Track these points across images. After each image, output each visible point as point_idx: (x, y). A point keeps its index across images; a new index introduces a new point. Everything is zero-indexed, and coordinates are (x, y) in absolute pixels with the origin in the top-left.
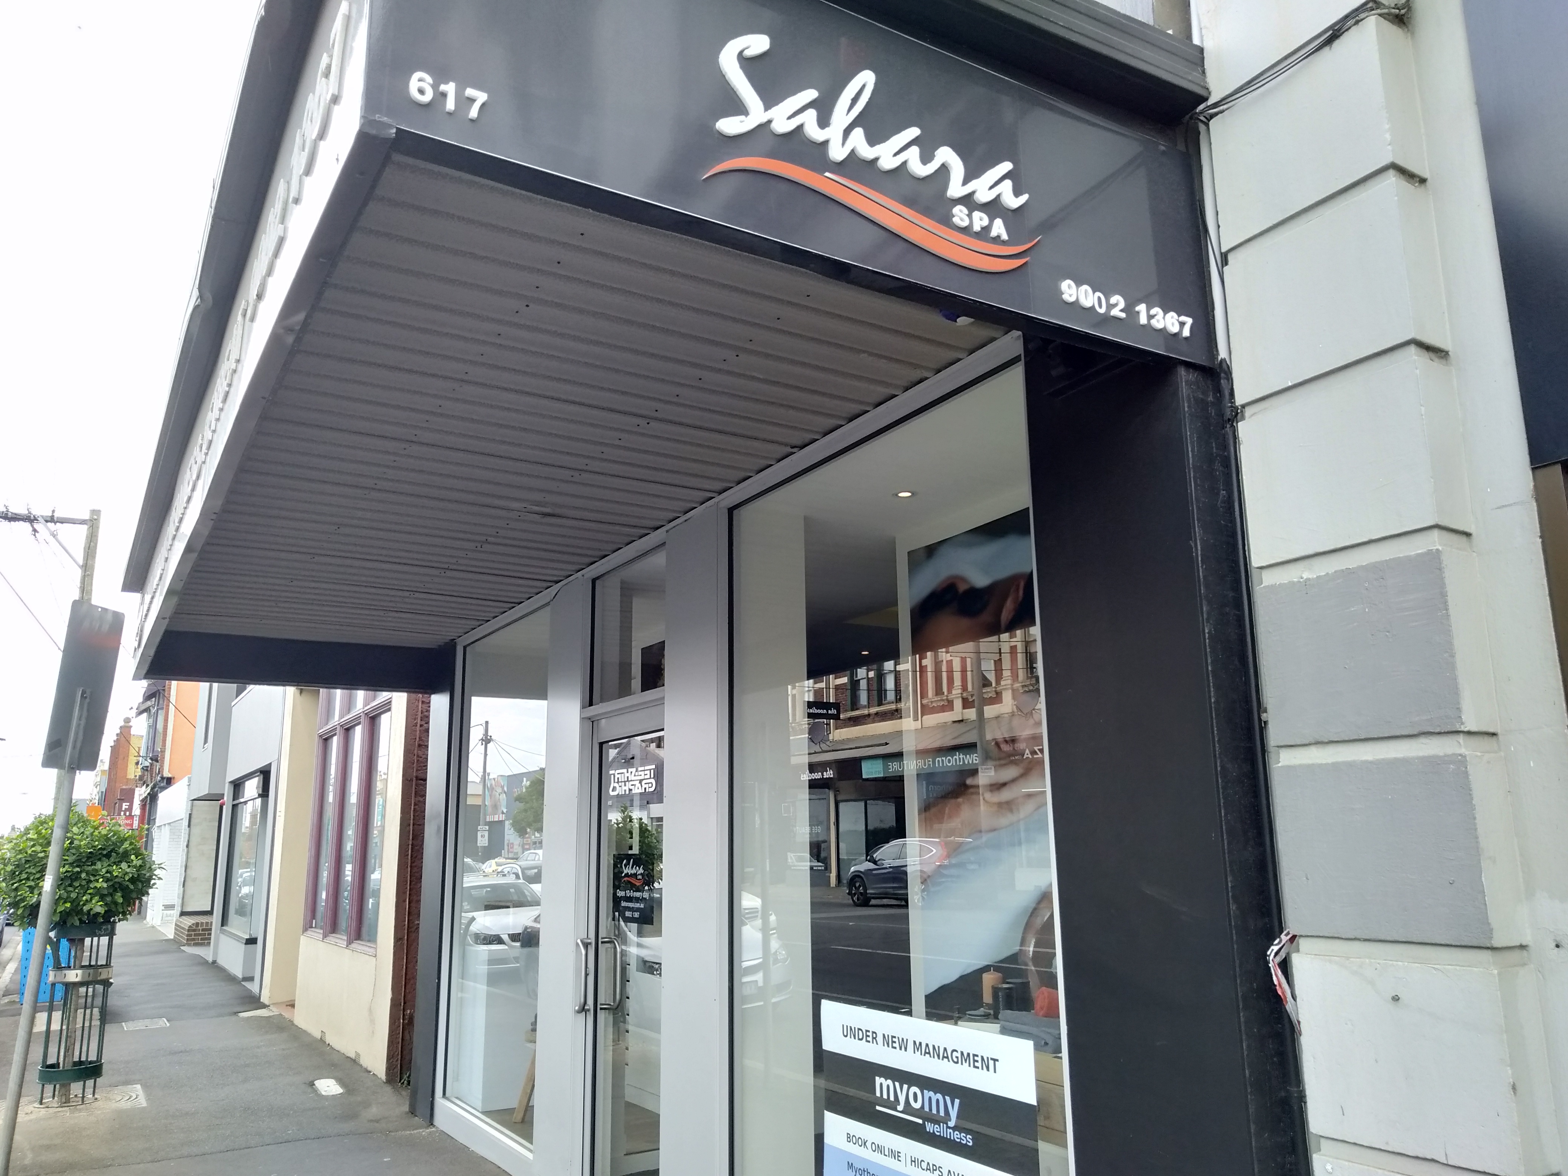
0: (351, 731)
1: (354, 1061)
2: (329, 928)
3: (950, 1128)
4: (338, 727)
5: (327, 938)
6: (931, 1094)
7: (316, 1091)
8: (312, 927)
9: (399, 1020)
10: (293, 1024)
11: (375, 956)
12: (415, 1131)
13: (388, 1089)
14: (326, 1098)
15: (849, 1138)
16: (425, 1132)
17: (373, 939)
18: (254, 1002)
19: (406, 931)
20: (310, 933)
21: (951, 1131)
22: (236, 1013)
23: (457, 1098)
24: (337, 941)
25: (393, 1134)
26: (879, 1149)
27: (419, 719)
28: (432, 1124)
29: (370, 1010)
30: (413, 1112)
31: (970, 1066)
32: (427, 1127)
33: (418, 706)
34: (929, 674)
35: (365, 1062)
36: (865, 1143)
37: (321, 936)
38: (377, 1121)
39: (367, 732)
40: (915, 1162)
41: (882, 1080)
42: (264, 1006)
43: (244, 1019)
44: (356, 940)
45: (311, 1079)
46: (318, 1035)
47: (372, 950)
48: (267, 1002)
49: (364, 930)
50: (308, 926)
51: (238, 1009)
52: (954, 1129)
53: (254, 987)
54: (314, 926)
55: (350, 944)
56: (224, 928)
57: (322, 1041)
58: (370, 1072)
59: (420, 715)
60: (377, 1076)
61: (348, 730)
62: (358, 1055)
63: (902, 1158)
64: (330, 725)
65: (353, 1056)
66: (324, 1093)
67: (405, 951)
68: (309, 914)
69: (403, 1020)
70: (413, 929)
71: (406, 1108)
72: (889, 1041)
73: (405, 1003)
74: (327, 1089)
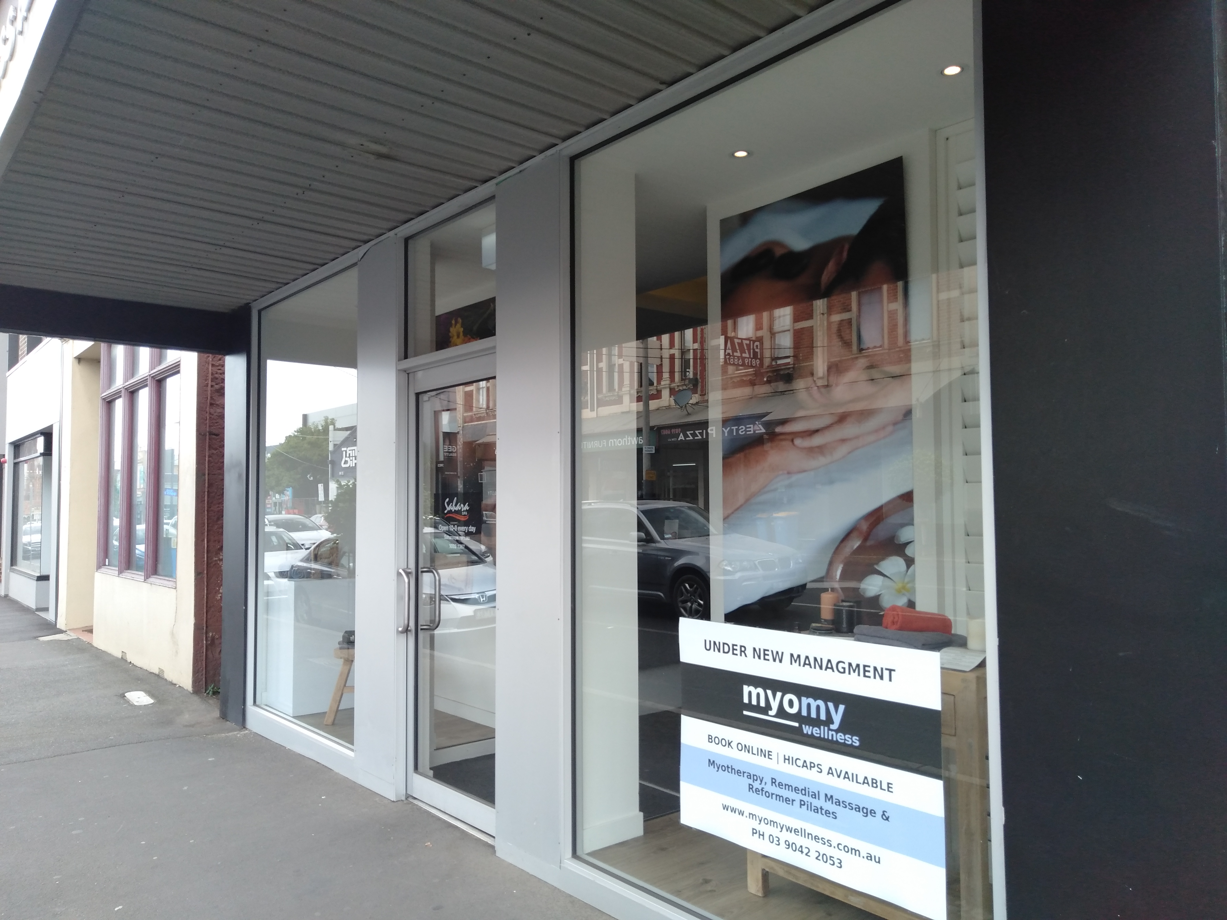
0: (135, 394)
1: (159, 677)
2: (123, 565)
3: (832, 730)
4: (123, 391)
5: (123, 574)
6: (811, 700)
7: (128, 702)
8: (105, 565)
9: (203, 640)
10: (93, 646)
11: (176, 588)
12: (230, 734)
13: (196, 699)
14: (140, 707)
15: (710, 738)
16: (240, 734)
17: (171, 574)
18: (52, 628)
19: (205, 566)
20: (103, 569)
21: (834, 733)
22: (36, 638)
23: (266, 705)
24: (133, 576)
25: (209, 736)
26: (747, 749)
27: (210, 380)
28: (244, 727)
29: (172, 634)
30: (224, 716)
31: (859, 675)
32: (240, 730)
33: (208, 369)
34: (604, 374)
35: (170, 675)
36: (729, 744)
37: (117, 572)
38: (192, 726)
39: (154, 394)
40: (789, 760)
41: (751, 688)
42: (61, 632)
43: (44, 642)
44: (153, 575)
45: (121, 692)
46: (120, 656)
47: (171, 584)
48: (63, 628)
49: (160, 567)
50: (101, 565)
51: (38, 634)
52: (837, 731)
53: (50, 616)
54: (107, 564)
55: (147, 578)
56: (13, 567)
57: (123, 659)
58: (175, 685)
59: (210, 376)
60: (183, 688)
61: (132, 393)
62: (162, 671)
63: (774, 756)
64: (113, 389)
65: (156, 671)
66: (136, 704)
67: (206, 583)
68: (102, 554)
69: (206, 641)
70: (212, 565)
71: (217, 714)
72: (760, 654)
73: (207, 627)
74: (138, 700)
